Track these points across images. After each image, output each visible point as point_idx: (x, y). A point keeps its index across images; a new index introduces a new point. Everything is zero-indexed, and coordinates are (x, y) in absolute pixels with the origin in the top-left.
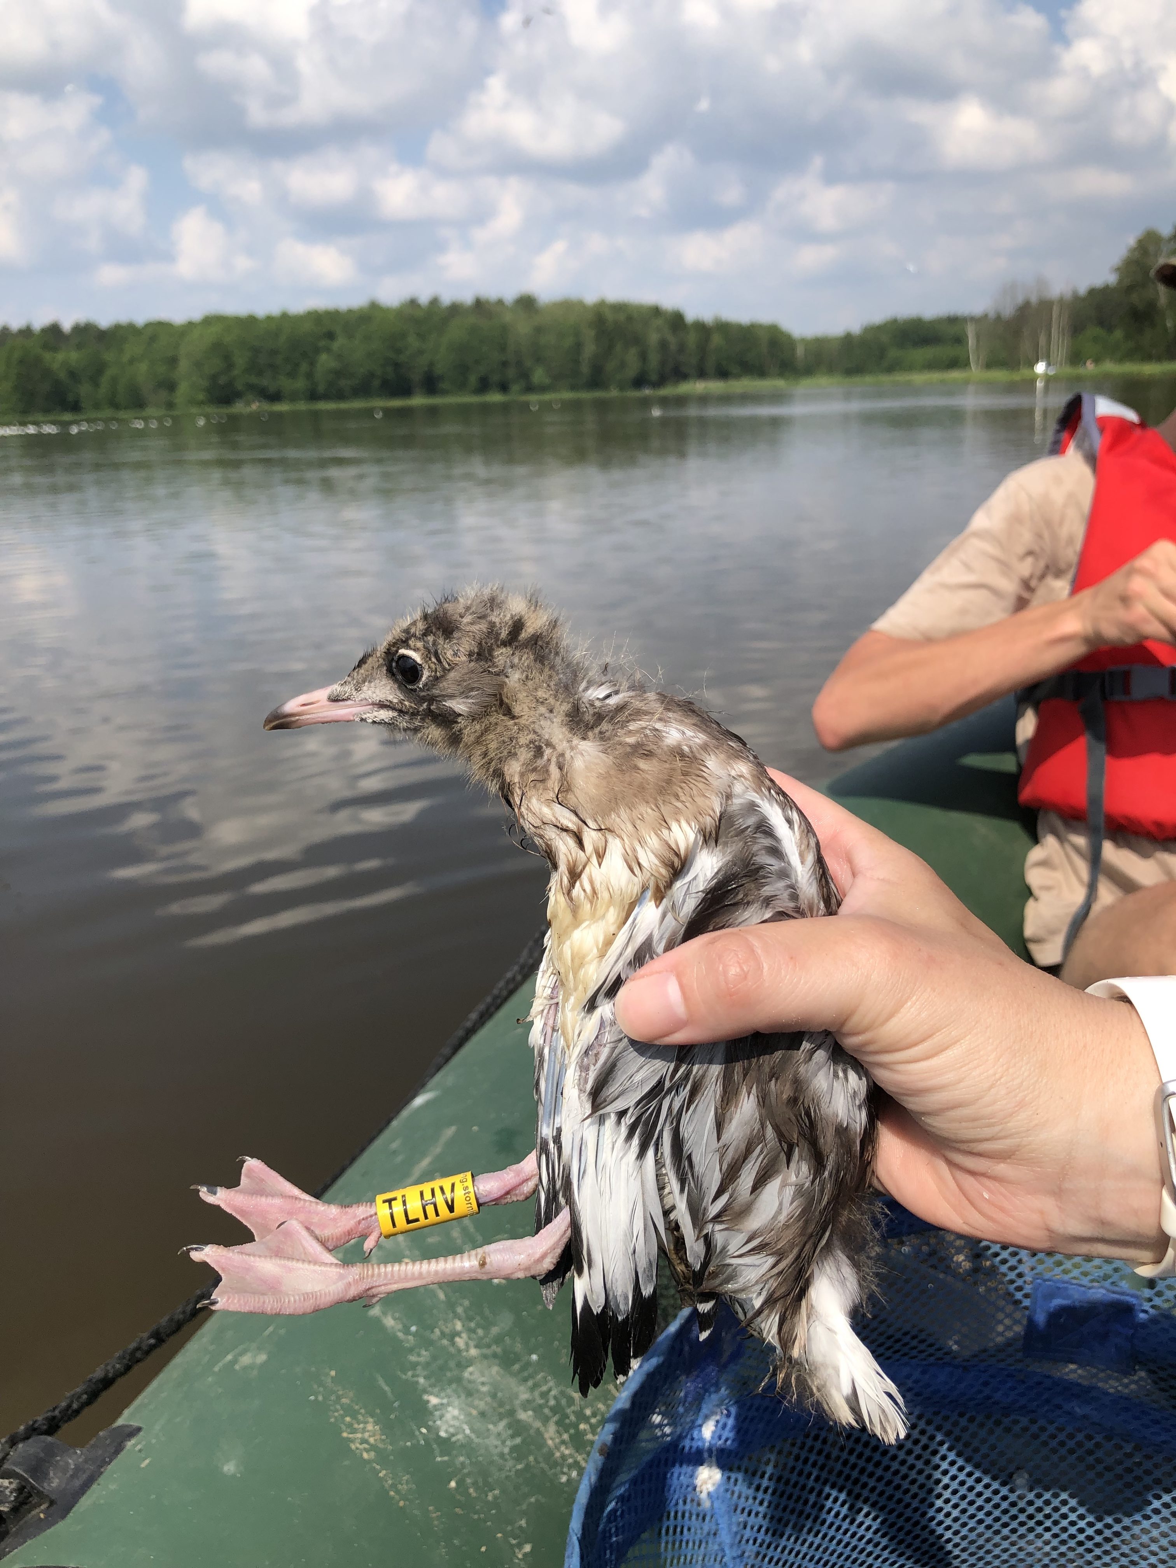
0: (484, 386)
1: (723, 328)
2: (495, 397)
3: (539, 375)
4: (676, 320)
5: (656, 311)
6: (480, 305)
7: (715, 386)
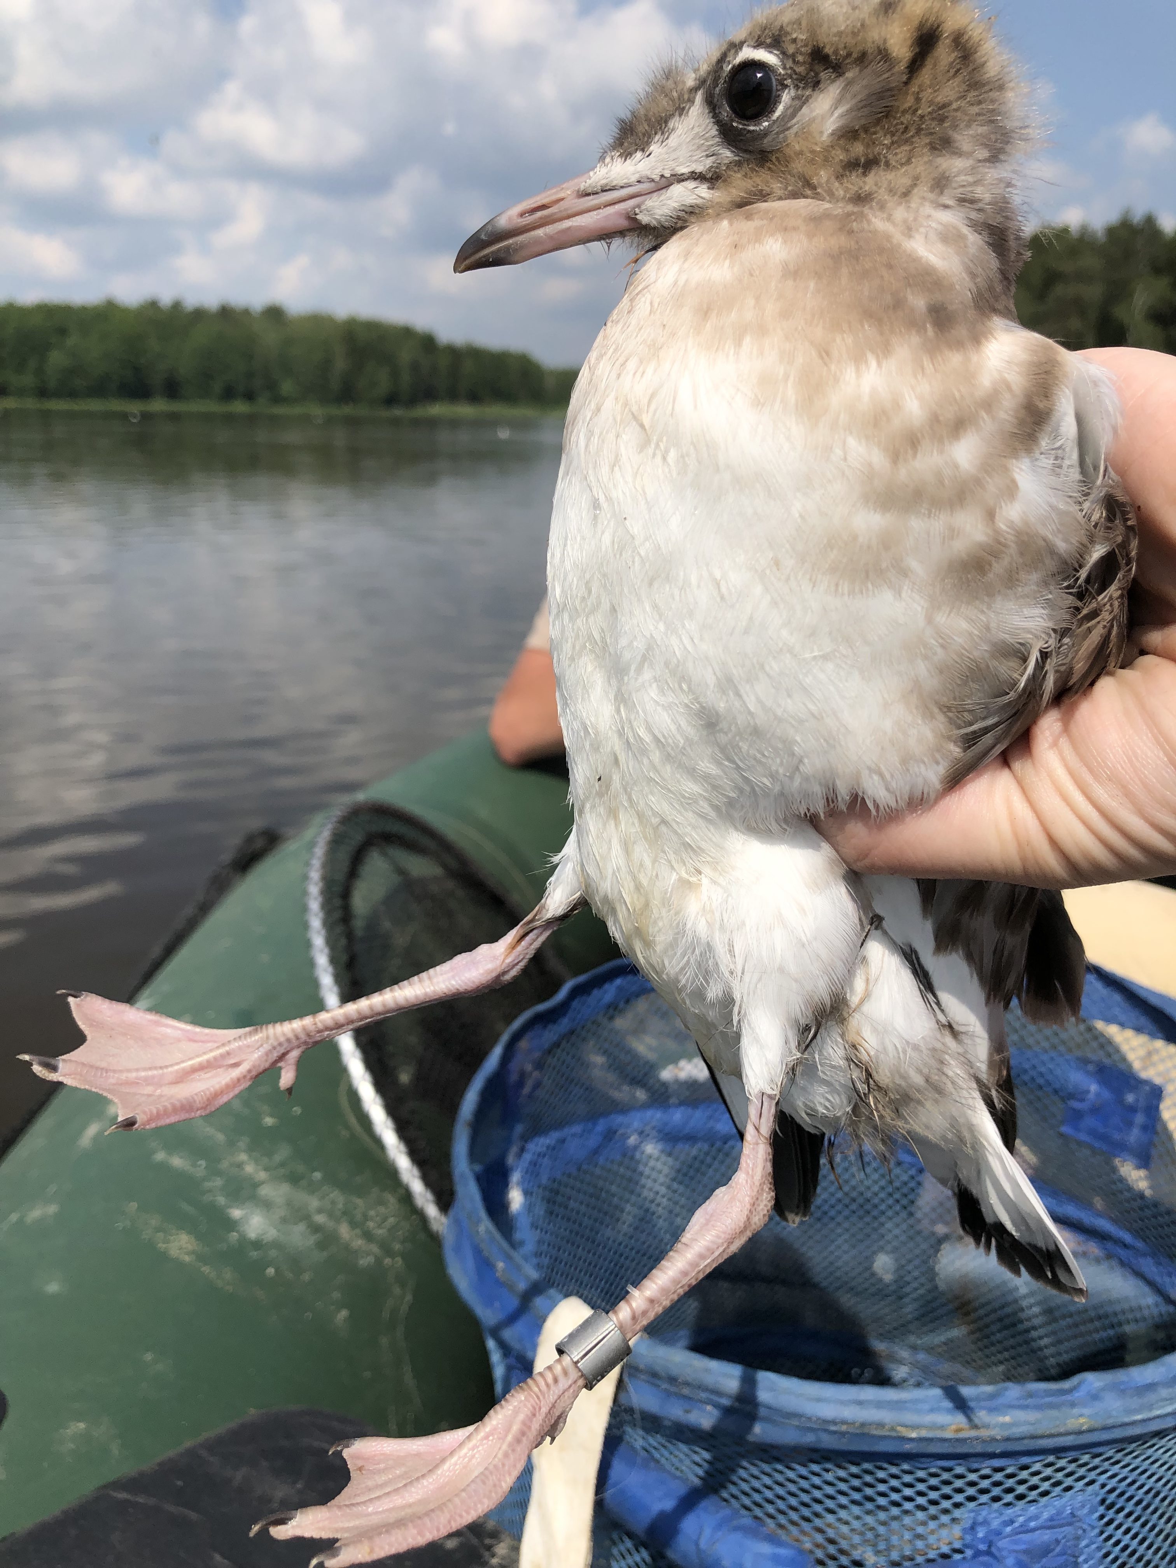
0: (229, 394)
1: (475, 354)
2: (239, 407)
3: (287, 387)
4: (428, 342)
5: (407, 333)
6: (226, 313)
7: (465, 410)
